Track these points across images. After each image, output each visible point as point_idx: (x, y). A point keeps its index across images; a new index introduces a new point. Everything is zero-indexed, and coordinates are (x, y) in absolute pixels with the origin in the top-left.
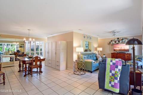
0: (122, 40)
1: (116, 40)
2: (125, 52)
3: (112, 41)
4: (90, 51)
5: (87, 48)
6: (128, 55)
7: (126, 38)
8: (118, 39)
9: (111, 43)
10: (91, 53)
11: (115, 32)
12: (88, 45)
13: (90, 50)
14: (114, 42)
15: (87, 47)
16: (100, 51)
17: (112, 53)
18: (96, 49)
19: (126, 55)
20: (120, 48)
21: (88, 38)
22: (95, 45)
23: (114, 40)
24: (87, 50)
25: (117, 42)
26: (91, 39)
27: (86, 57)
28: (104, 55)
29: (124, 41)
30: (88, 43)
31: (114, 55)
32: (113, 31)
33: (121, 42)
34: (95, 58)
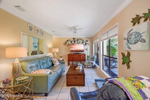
0: (78, 40)
1: (72, 40)
2: (80, 53)
3: (68, 41)
4: (42, 53)
5: (37, 49)
6: (83, 56)
7: (81, 39)
8: (74, 39)
9: (67, 43)
10: (43, 57)
11: (76, 29)
12: (38, 44)
13: (40, 51)
14: (70, 42)
15: (36, 47)
16: (56, 53)
17: (68, 55)
18: (50, 50)
19: (81, 56)
20: (76, 49)
21: (37, 33)
22: (50, 45)
23: (70, 40)
24: (37, 52)
25: (73, 42)
26: (43, 34)
27: (33, 65)
28: (61, 57)
29: (79, 41)
30: (37, 41)
31: (70, 56)
32: (74, 27)
33: (76, 42)
34: (50, 64)
